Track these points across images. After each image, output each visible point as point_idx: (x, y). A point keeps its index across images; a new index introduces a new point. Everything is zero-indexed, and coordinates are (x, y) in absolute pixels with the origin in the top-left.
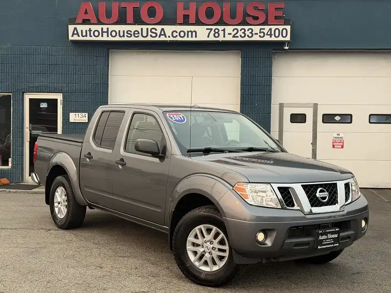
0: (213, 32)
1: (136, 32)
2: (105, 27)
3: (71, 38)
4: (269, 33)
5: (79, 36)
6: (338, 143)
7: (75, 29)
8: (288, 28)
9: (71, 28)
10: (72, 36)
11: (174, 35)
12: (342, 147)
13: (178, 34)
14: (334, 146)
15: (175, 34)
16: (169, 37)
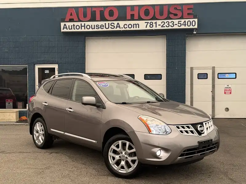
0: (149, 24)
1: (102, 26)
2: (83, 23)
3: (62, 30)
4: (184, 24)
5: (67, 29)
6: (228, 91)
7: (65, 25)
8: (196, 20)
9: (62, 24)
10: (63, 29)
12: (231, 93)
13: (127, 26)
14: (225, 93)
15: (126, 26)
16: (122, 28)
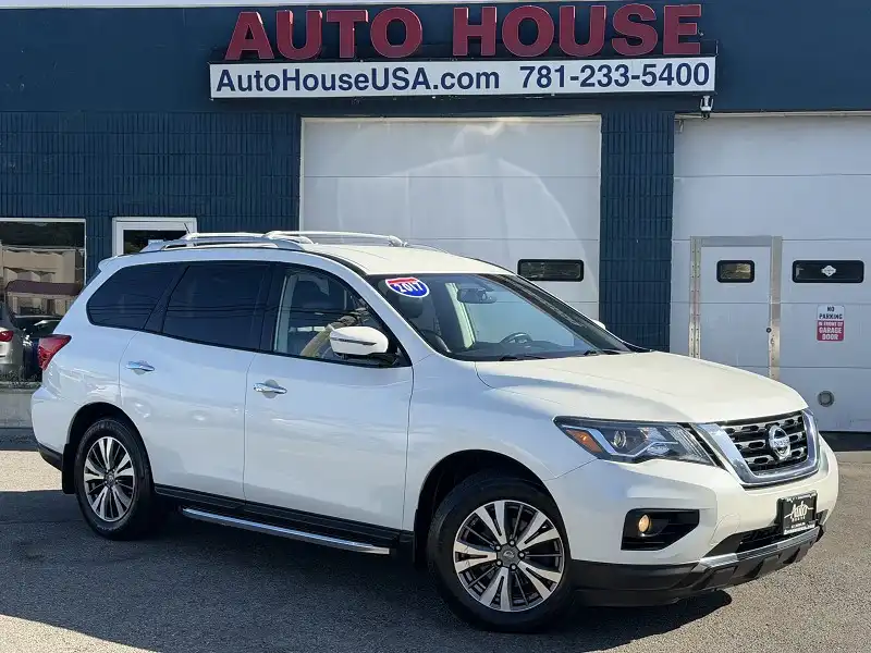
0: (535, 75)
1: (362, 79)
2: (291, 68)
3: (214, 94)
4: (665, 75)
5: (233, 89)
6: (830, 330)
7: (225, 73)
8: (711, 62)
9: (216, 71)
10: (219, 89)
11: (448, 83)
12: (841, 337)
13: (455, 81)
14: (820, 336)
15: (449, 81)
16: (436, 87)
